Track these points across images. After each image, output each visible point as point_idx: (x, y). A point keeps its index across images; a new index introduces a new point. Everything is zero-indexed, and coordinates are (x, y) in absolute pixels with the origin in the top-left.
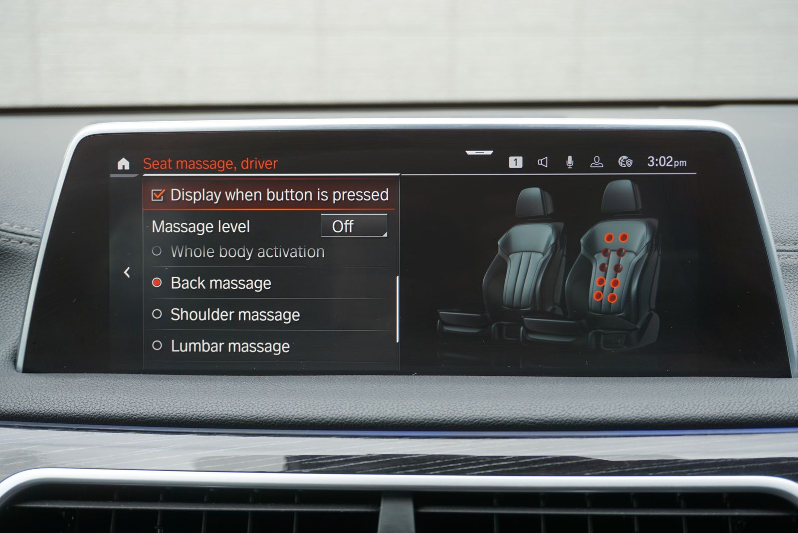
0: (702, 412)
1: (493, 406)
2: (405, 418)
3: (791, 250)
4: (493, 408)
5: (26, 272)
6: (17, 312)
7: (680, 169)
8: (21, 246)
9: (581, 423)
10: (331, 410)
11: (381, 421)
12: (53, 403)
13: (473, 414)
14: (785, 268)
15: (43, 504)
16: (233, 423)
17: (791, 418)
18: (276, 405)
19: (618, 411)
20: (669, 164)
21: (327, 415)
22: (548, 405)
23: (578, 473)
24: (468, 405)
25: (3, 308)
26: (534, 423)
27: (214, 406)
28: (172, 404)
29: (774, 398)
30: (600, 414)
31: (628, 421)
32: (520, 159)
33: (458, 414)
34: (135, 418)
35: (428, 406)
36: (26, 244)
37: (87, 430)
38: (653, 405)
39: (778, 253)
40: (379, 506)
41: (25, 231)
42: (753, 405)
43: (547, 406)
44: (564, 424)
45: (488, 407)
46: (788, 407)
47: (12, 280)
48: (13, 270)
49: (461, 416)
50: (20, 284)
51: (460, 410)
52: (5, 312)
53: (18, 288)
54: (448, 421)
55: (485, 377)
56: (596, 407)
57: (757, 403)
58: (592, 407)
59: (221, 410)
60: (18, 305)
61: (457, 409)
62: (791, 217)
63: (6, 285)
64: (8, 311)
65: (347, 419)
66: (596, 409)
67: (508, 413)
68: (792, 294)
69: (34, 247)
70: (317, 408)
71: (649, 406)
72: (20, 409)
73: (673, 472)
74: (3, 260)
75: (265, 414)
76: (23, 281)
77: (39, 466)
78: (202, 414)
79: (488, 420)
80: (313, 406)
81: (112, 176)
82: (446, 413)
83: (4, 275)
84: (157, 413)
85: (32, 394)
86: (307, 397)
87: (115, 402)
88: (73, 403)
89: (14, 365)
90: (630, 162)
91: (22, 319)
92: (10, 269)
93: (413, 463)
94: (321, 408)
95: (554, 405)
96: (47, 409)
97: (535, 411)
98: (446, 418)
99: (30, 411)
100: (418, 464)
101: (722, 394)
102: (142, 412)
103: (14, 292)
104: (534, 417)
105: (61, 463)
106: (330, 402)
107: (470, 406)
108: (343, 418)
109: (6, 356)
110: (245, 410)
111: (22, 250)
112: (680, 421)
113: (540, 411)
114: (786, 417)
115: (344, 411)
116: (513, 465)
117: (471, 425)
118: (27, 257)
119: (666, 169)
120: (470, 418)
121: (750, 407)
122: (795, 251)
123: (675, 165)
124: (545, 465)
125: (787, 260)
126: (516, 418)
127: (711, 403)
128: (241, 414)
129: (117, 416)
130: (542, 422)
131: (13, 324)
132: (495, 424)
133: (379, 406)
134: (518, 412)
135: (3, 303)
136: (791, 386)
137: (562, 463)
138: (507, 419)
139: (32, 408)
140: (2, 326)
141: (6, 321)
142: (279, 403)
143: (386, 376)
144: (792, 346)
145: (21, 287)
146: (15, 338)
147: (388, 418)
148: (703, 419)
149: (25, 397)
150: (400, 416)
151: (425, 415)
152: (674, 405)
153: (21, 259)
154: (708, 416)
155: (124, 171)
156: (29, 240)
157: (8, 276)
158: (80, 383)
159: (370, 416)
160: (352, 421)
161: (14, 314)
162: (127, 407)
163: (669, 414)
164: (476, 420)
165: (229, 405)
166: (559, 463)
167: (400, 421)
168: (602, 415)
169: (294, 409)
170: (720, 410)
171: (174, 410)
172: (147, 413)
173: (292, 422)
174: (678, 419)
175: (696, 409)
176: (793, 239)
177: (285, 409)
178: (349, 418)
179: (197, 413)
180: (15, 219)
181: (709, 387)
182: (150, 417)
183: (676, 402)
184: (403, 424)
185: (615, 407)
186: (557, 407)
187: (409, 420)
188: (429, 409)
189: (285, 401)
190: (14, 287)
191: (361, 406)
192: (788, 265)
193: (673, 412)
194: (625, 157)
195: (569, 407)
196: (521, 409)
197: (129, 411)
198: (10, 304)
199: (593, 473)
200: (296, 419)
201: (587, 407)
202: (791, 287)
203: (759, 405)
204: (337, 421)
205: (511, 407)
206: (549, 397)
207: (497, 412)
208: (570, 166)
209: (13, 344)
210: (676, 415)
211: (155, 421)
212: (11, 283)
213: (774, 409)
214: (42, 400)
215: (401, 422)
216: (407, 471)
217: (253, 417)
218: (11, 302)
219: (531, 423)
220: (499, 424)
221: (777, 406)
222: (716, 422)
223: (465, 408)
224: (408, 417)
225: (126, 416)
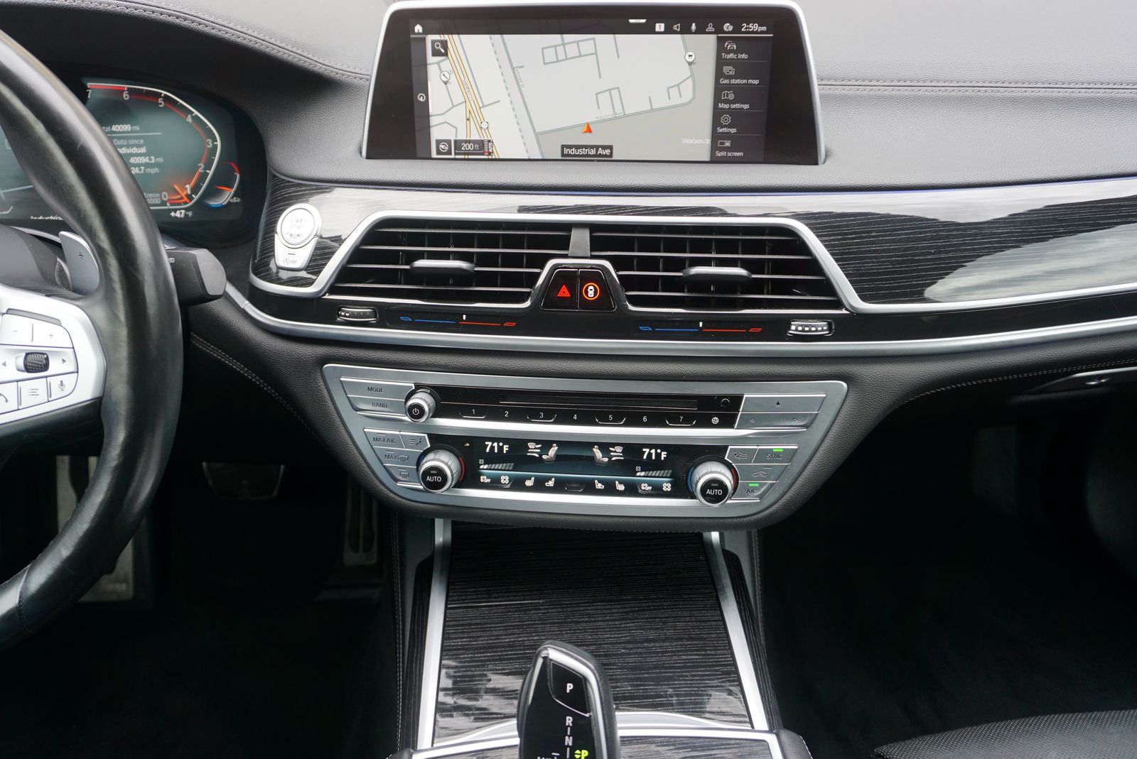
2: (587, 184)
7: (762, 32)
8: (356, 81)
16: (489, 186)
18: (513, 177)
20: (755, 29)
21: (543, 182)
23: (680, 215)
27: (480, 177)
31: (712, 187)
32: (663, 25)
34: (436, 184)
35: (600, 178)
37: (410, 190)
40: (571, 231)
41: (360, 71)
44: (675, 189)
45: (634, 179)
48: (353, 96)
49: (619, 183)
54: (611, 186)
58: (692, 179)
64: (352, 121)
66: (695, 180)
67: (644, 182)
69: (365, 81)
70: (536, 179)
71: (725, 179)
72: (372, 178)
75: (507, 182)
77: (387, 209)
78: (473, 182)
79: (634, 186)
81: (412, 36)
82: (610, 182)
84: (448, 181)
85: (377, 170)
87: (424, 174)
89: (362, 155)
90: (731, 28)
93: (589, 209)
94: (539, 179)
97: (660, 181)
100: (592, 210)
102: (439, 180)
103: (355, 110)
104: (659, 184)
105: (397, 207)
106: (544, 175)
107: (624, 178)
108: (552, 184)
109: (356, 149)
113: (663, 181)
115: (552, 180)
116: (645, 211)
117: (624, 189)
118: (363, 88)
119: (753, 32)
120: (624, 185)
121: (782, 180)
123: (759, 30)
124: (663, 210)
127: (761, 178)
128: (493, 181)
129: (426, 182)
130: (663, 187)
131: (356, 130)
133: (572, 178)
134: (650, 182)
137: (672, 210)
138: (643, 185)
141: (352, 128)
142: (516, 176)
146: (359, 139)
147: (577, 185)
148: (754, 187)
150: (584, 183)
153: (359, 90)
155: (419, 33)
156: (362, 77)
159: (567, 183)
162: (431, 177)
165: (488, 176)
166: (669, 210)
169: (523, 179)
170: (765, 182)
171: (457, 179)
172: (442, 181)
173: (522, 186)
174: (740, 187)
175: (751, 181)
177: (518, 179)
178: (555, 184)
179: (470, 181)
182: (444, 183)
183: (741, 177)
184: (586, 188)
185: (706, 179)
186: (673, 179)
189: (519, 175)
191: (562, 178)
192: (834, 94)
193: (737, 182)
194: (728, 24)
195: (680, 179)
197: (432, 180)
200: (526, 184)
201: (689, 179)
202: (834, 109)
204: (548, 186)
208: (693, 30)
209: (359, 142)
210: (739, 184)
211: (447, 185)
212: (352, 104)
216: (588, 213)
217: (501, 183)
218: (353, 116)
219: (657, 188)
220: (639, 189)
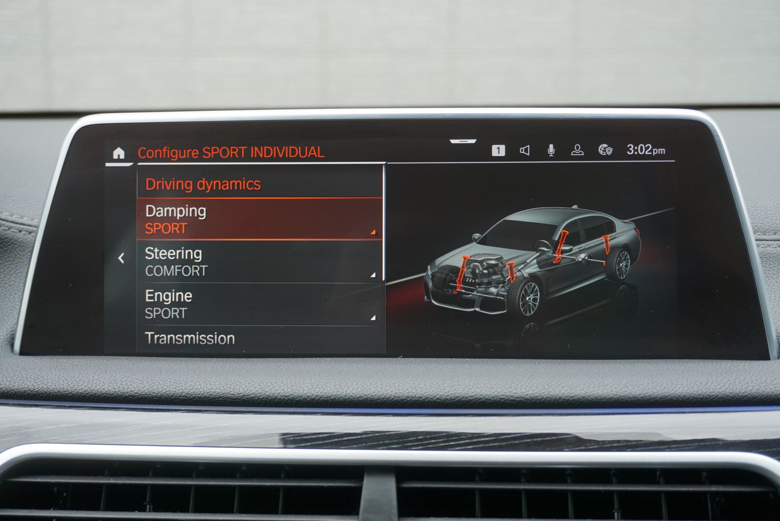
0: (680, 391)
1: (475, 384)
2: (388, 395)
3: (771, 239)
4: (475, 386)
5: (25, 260)
6: (16, 298)
7: (658, 157)
8: (20, 235)
9: (560, 400)
10: (316, 388)
11: (364, 399)
12: (46, 381)
13: (455, 392)
14: (764, 256)
15: (35, 478)
16: (221, 401)
17: (768, 397)
18: (263, 383)
19: (597, 389)
20: (648, 152)
21: (313, 392)
22: (529, 383)
23: (557, 448)
24: (450, 384)
25: (2, 295)
26: (515, 400)
27: (203, 385)
28: (162, 382)
29: (751, 377)
30: (580, 392)
31: (607, 399)
32: (503, 148)
33: (440, 392)
34: (126, 396)
35: (411, 384)
36: (26, 233)
37: (79, 407)
38: (632, 384)
39: (758, 242)
40: (362, 480)
41: (24, 221)
42: (730, 384)
43: (527, 384)
44: (544, 402)
45: (470, 385)
46: (765, 386)
47: (11, 267)
48: (12, 257)
49: (443, 393)
50: (19, 271)
51: (442, 388)
52: (4, 298)
53: (16, 276)
54: (431, 398)
55: (468, 359)
56: (576, 385)
57: (735, 382)
58: (572, 385)
59: (210, 388)
60: (16, 292)
61: (439, 387)
62: (771, 208)
63: (5, 272)
64: (7, 297)
65: (331, 396)
66: (576, 387)
67: (489, 391)
68: (771, 282)
69: (32, 236)
70: (302, 386)
71: (628, 385)
72: (15, 387)
73: (651, 448)
74: (2, 248)
75: (252, 392)
76: (22, 269)
77: (32, 442)
78: (190, 392)
79: (469, 398)
80: (299, 384)
81: (108, 165)
82: (429, 390)
83: (4, 263)
84: (147, 391)
85: (26, 373)
86: (294, 376)
87: (107, 380)
88: (66, 382)
89: (11, 349)
90: (610, 151)
91: (19, 304)
92: (9, 257)
93: (395, 439)
94: (307, 386)
95: (535, 383)
96: (41, 387)
97: (516, 389)
98: (428, 396)
99: (24, 389)
100: (401, 440)
101: (700, 373)
102: (132, 390)
103: (13, 279)
104: (515, 395)
105: (53, 438)
106: (316, 381)
107: (452, 384)
108: (328, 396)
109: (3, 340)
110: (232, 388)
111: (21, 239)
112: (658, 399)
113: (521, 389)
114: (763, 395)
115: (329, 389)
116: (494, 441)
117: (453, 402)
118: (26, 246)
119: (644, 157)
120: (452, 396)
121: (727, 386)
122: (774, 241)
123: (654, 153)
124: (525, 441)
125: (767, 249)
126: (497, 396)
127: (689, 382)
128: (228, 392)
129: (108, 394)
130: (522, 399)
131: (11, 310)
132: (477, 402)
133: (363, 384)
134: (499, 390)
135: (2, 290)
136: (768, 367)
137: (542, 439)
138: (488, 396)
139: (26, 386)
140: (1, 311)
141: (5, 306)
142: (266, 382)
143: (371, 358)
144: (771, 330)
145: (20, 275)
146: (13, 323)
147: (372, 396)
148: (681, 398)
149: (20, 376)
150: (384, 394)
151: (408, 393)
152: (653, 383)
153: (20, 247)
154: (685, 394)
155: (119, 160)
156: (28, 229)
157: (8, 263)
158: (74, 364)
159: (354, 394)
160: (337, 399)
161: (12, 300)
162: (118, 385)
163: (648, 392)
164: (457, 397)
165: (217, 383)
166: (539, 439)
167: (384, 398)
168: (581, 393)
169: (280, 387)
170: (698, 388)
171: (164, 388)
172: (137, 391)
173: (278, 400)
174: (656, 397)
175: (674, 388)
176: (773, 229)
177: (271, 387)
178: (334, 396)
179: (185, 390)
180: (15, 209)
181: (688, 367)
182: (140, 395)
183: (655, 380)
184: (387, 401)
185: (595, 385)
186: (537, 385)
187: (392, 397)
188: (412, 387)
189: (272, 380)
190: (13, 274)
191: (345, 384)
192: (768, 253)
193: (651, 390)
194: (605, 145)
195: (550, 385)
196: (503, 388)
197: (120, 389)
198: (8, 291)
199: (572, 449)
200: (282, 396)
201: (567, 385)
202: (771, 275)
203: (736, 383)
204: (322, 398)
205: (492, 385)
206: (530, 376)
207: (478, 390)
208: (551, 154)
209: (10, 328)
210: (654, 393)
211: (146, 398)
212: (10, 271)
213: (751, 388)
214: (36, 379)
215: (384, 400)
216: (390, 447)
217: (240, 395)
218: (9, 289)
219: (512, 400)
220: (480, 403)
221: (754, 385)
222: (694, 400)
223: (448, 387)
224: (391, 395)
225: (117, 394)
